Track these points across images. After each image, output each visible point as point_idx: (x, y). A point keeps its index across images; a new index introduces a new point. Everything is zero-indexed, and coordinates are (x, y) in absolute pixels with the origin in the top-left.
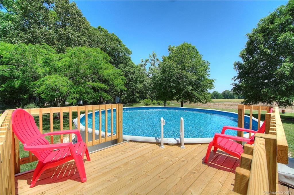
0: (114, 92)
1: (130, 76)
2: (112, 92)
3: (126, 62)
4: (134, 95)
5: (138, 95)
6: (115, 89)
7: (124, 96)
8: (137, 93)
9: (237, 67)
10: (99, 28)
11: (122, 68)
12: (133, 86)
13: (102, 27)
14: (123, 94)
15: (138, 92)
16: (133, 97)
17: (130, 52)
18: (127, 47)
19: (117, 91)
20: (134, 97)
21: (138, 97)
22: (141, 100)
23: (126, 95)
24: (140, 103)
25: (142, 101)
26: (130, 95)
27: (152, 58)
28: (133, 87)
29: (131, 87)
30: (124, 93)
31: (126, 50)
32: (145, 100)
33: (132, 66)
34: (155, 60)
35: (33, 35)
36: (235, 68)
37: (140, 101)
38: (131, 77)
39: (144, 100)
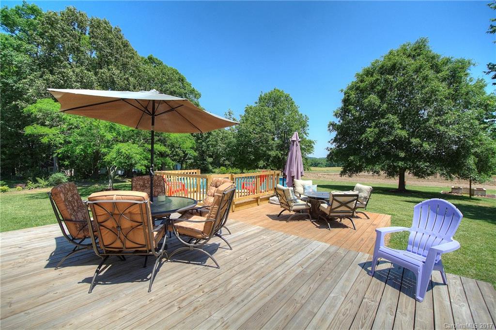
0: (173, 156)
4: (205, 160)
5: (210, 160)
6: (176, 152)
7: (189, 161)
8: (209, 157)
9: (331, 128)
10: (150, 58)
12: (202, 147)
13: (154, 57)
15: (210, 155)
16: (203, 164)
17: (198, 94)
18: (193, 88)
19: (178, 155)
21: (211, 164)
22: (216, 168)
23: (193, 161)
24: (214, 173)
25: (217, 170)
26: (199, 161)
27: (228, 117)
28: (203, 149)
29: (200, 149)
30: (188, 158)
31: (192, 91)
32: (222, 167)
35: (63, 76)
36: (329, 129)
37: (214, 170)
39: (219, 168)
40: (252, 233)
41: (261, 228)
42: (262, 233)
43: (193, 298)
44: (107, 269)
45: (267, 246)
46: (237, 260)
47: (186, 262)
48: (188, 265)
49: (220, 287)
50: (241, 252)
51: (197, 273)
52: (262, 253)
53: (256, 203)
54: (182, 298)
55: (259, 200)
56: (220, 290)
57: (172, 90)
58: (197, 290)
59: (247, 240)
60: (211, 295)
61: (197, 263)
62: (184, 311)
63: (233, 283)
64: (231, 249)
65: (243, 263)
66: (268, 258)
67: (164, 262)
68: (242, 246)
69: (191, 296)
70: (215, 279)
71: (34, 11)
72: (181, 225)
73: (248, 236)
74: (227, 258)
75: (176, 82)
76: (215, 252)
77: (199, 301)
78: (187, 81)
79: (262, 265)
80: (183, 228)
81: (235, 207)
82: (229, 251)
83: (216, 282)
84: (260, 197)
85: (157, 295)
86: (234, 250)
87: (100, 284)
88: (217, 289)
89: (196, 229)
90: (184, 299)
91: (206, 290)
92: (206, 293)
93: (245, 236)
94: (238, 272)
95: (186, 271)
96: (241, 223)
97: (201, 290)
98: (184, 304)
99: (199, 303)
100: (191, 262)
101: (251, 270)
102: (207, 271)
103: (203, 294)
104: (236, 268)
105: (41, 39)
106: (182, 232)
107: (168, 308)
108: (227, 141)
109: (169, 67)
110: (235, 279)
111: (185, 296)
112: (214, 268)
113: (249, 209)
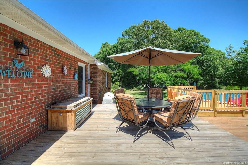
0: (191, 78)
1: (207, 63)
2: (189, 79)
3: (204, 50)
4: (214, 80)
6: (192, 76)
7: (201, 82)
10: (179, 29)
11: (199, 57)
13: (181, 27)
14: (200, 80)
17: (208, 40)
18: (205, 37)
19: (194, 78)
20: (213, 83)
22: (223, 86)
26: (209, 81)
27: (229, 50)
31: (204, 39)
33: (211, 54)
34: (232, 52)
37: (221, 87)
38: (209, 64)
39: (226, 86)
40: (218, 135)
41: (230, 134)
42: (227, 138)
43: (148, 156)
44: (127, 126)
45: (225, 149)
46: (191, 149)
47: (159, 136)
48: (159, 138)
49: (166, 159)
50: (198, 145)
51: (160, 145)
52: (216, 152)
53: (242, 114)
54: (143, 153)
55: (244, 112)
56: (165, 160)
57: (190, 42)
58: (153, 153)
59: (209, 138)
60: (158, 161)
61: (164, 139)
62: (140, 160)
63: (176, 161)
64: (191, 140)
65: (194, 153)
66: (219, 158)
67: (149, 132)
68: (201, 141)
69: (148, 154)
70: (167, 153)
71: (134, 27)
72: (157, 116)
73: (213, 136)
74: (185, 144)
75: (192, 37)
76: (179, 138)
77: (150, 160)
78: (201, 34)
79: (209, 161)
80: (157, 117)
81: (217, 114)
82: (189, 141)
83: (166, 155)
84: (246, 110)
85: (135, 146)
86: (193, 141)
87: (121, 131)
88: (164, 159)
89: (163, 120)
90: (144, 154)
91: (158, 156)
92: (157, 158)
93: (210, 136)
94: (185, 156)
95: (156, 141)
96: (214, 125)
97: (156, 154)
98: (143, 157)
99: (149, 161)
100: (161, 137)
101: (197, 160)
102: (166, 146)
103: (155, 157)
104: (185, 153)
105: (136, 37)
106: (157, 119)
107: (135, 154)
108: (226, 68)
109: (189, 30)
110: (179, 160)
111: (145, 153)
112: (172, 147)
113: (232, 117)
